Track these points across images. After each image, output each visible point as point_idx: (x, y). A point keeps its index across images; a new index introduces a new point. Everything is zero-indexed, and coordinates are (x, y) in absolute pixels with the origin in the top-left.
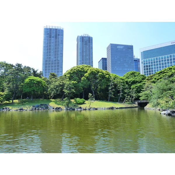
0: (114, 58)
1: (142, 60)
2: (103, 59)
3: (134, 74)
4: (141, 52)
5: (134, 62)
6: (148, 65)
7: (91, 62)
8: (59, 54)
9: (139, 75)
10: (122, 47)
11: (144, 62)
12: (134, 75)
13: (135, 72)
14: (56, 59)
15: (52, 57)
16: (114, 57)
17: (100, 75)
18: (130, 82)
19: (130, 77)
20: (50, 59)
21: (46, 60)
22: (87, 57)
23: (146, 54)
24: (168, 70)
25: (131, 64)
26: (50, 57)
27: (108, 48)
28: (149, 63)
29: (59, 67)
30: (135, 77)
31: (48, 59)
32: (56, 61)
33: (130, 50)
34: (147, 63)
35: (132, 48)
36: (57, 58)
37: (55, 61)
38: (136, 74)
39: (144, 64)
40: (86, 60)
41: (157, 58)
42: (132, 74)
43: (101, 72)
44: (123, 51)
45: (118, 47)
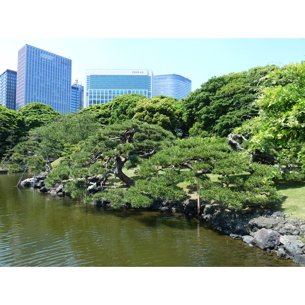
0: (33, 75)
1: (87, 90)
2: (8, 71)
3: (38, 108)
4: (87, 77)
5: (71, 90)
6: (96, 99)
9: (49, 111)
10: (50, 58)
11: (91, 94)
12: (40, 111)
13: (42, 105)
16: (33, 72)
18: (28, 122)
19: (29, 113)
23: (95, 80)
24: (95, 109)
25: (65, 94)
27: (20, 52)
28: (98, 97)
30: (41, 114)
33: (65, 67)
34: (95, 97)
35: (70, 65)
38: (42, 110)
39: (91, 97)
41: (110, 91)
42: (34, 108)
44: (53, 65)
45: (43, 56)
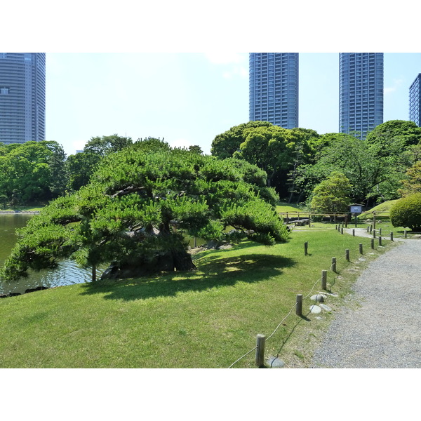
7: (376, 92)
8: (285, 86)
14: (279, 100)
15: (271, 98)
17: (271, 143)
20: (266, 101)
21: (256, 106)
22: (366, 82)
26: (266, 98)
29: (286, 118)
31: (261, 104)
32: (280, 104)
36: (281, 98)
37: (276, 104)
40: (362, 90)
43: (274, 137)
